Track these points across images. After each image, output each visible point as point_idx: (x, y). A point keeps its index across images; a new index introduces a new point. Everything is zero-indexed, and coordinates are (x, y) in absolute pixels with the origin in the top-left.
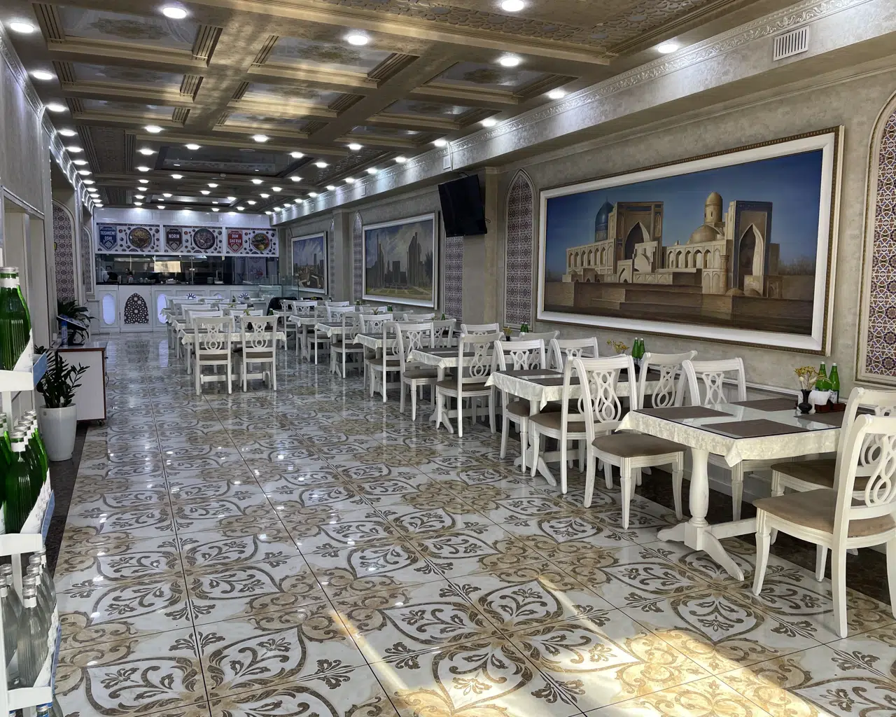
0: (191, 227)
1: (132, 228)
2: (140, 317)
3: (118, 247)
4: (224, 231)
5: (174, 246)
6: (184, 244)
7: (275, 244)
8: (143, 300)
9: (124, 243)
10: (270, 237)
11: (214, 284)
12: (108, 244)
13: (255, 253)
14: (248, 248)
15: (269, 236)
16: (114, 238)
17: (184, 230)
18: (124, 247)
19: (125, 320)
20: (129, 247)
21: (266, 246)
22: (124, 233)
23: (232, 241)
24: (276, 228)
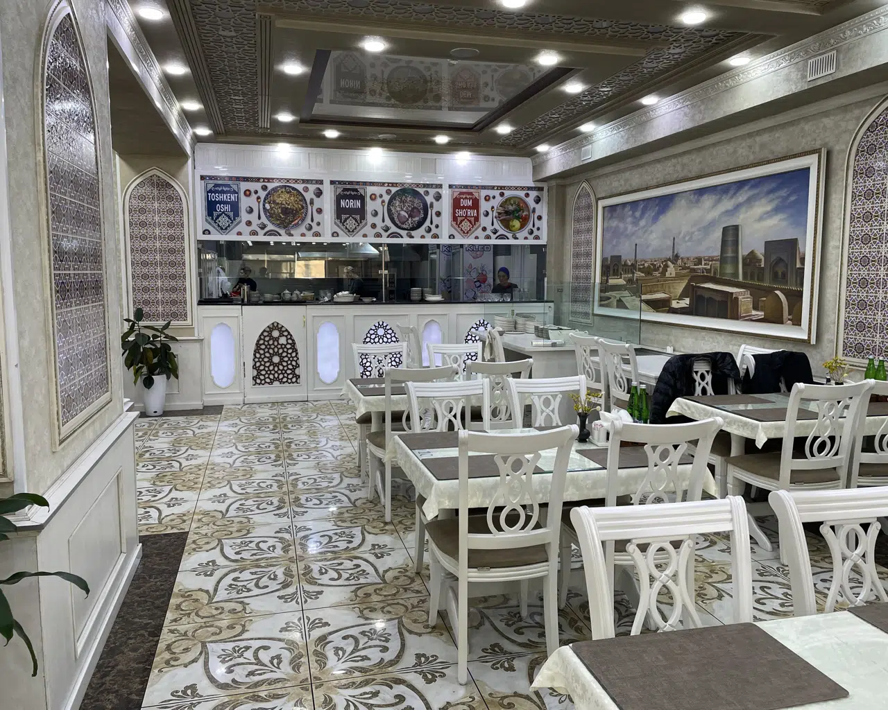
0: (383, 184)
1: (270, 186)
2: (284, 372)
3: (242, 227)
4: (446, 193)
5: (351, 223)
6: (370, 219)
7: (540, 218)
8: (289, 336)
9: (253, 217)
10: (531, 204)
11: (423, 301)
12: (223, 221)
13: (502, 237)
14: (490, 228)
15: (530, 201)
16: (235, 207)
17: (371, 190)
18: (254, 227)
19: (255, 378)
20: (263, 227)
21: (524, 221)
22: (254, 197)
23: (460, 213)
24: (545, 186)
